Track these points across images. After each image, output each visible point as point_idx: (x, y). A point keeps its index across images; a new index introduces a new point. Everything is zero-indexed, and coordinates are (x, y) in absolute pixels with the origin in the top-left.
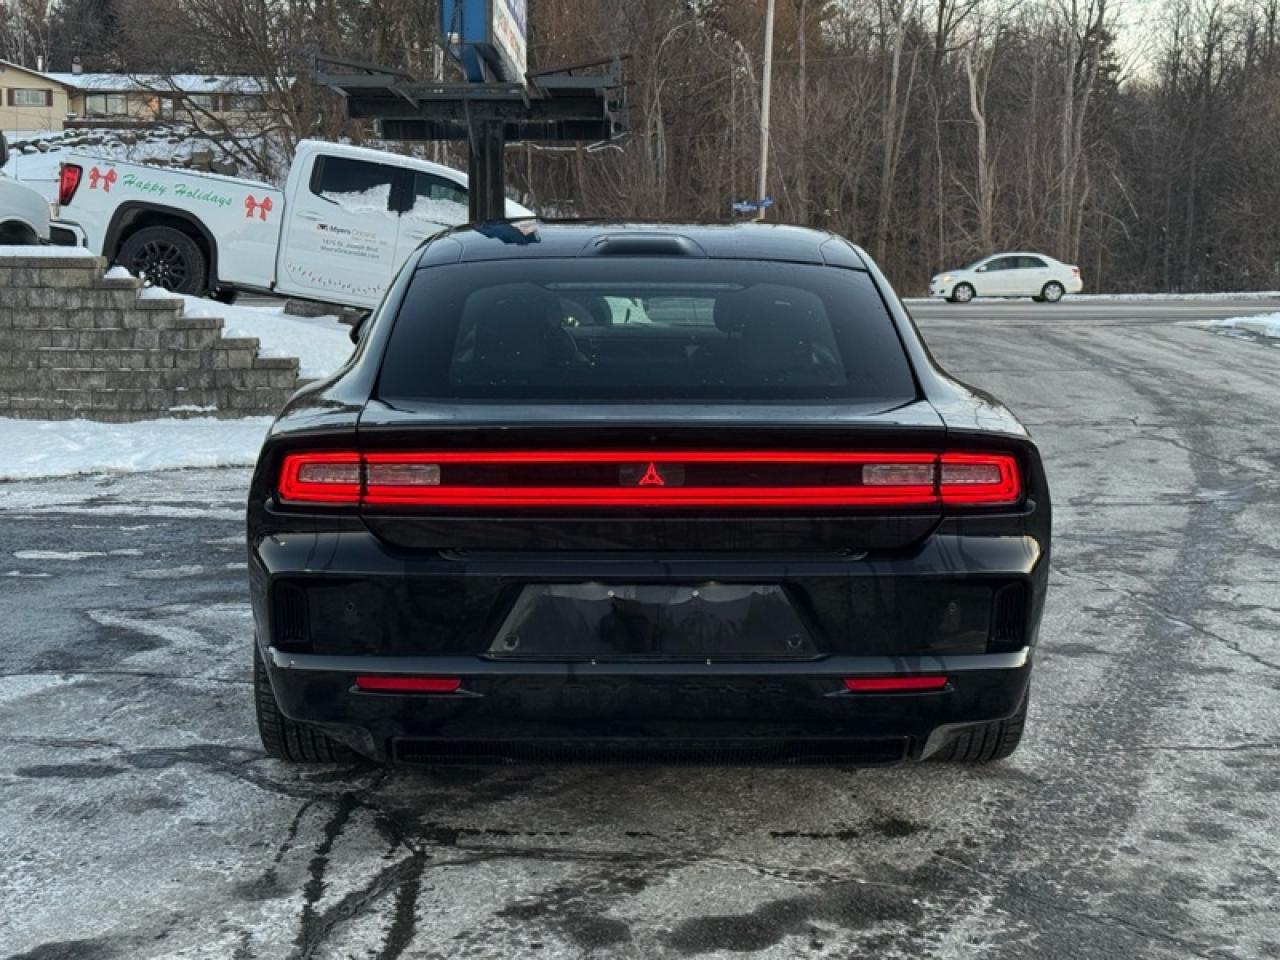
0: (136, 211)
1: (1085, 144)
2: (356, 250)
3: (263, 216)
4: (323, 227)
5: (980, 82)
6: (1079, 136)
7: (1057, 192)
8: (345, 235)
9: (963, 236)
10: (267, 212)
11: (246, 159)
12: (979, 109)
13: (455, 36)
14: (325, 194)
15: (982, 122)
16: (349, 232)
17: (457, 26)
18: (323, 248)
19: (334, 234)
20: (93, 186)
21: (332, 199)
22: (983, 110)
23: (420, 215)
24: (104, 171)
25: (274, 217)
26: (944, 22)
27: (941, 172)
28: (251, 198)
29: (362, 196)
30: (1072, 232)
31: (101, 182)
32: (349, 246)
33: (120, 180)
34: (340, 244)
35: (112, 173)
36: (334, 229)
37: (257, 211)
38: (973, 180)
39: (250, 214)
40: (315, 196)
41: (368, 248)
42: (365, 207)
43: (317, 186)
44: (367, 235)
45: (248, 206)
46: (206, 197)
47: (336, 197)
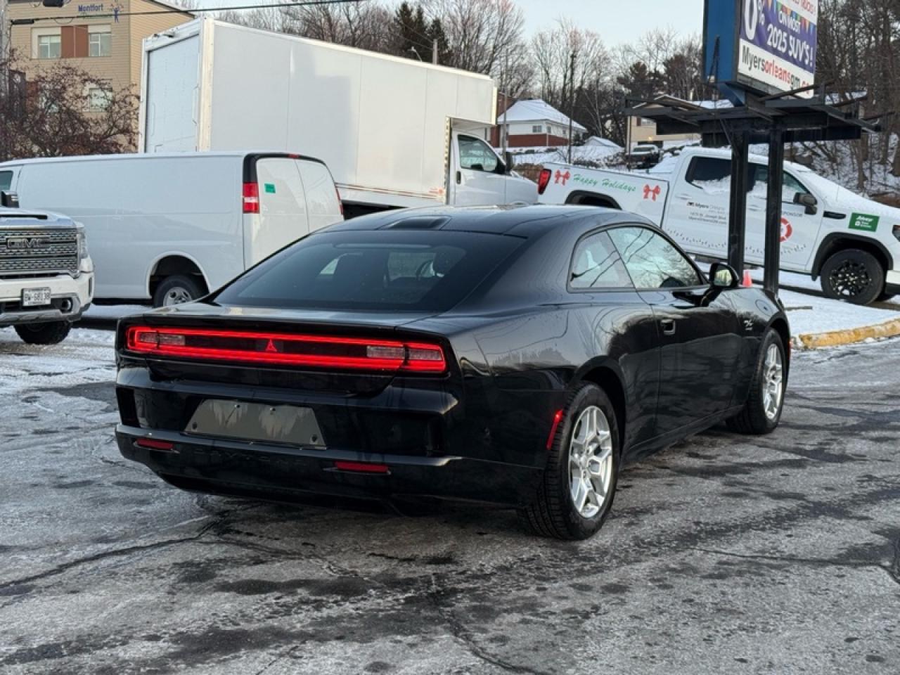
0: (580, 196)
2: (711, 219)
3: (654, 198)
4: (691, 204)
8: (705, 209)
10: (657, 195)
11: (820, 152)
13: (713, 78)
14: (695, 182)
16: (707, 207)
17: (714, 71)
18: (691, 218)
19: (698, 208)
20: (556, 182)
21: (699, 185)
23: (757, 194)
24: (563, 172)
25: (660, 198)
28: (647, 187)
29: (719, 183)
31: (561, 179)
32: (707, 216)
33: (572, 177)
34: (701, 215)
35: (567, 173)
36: (697, 205)
37: (651, 194)
39: (646, 197)
40: (688, 184)
41: (720, 218)
42: (719, 190)
43: (690, 177)
44: (719, 209)
45: (645, 191)
46: (620, 187)
47: (701, 184)
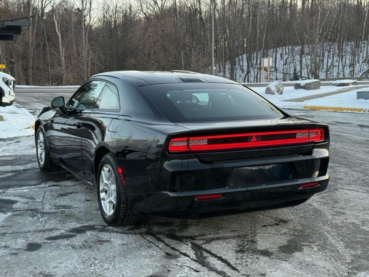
1: (89, 43)
5: (58, 23)
6: (87, 40)
7: (83, 56)
9: (58, 68)
12: (58, 31)
15: (59, 35)
22: (60, 31)
26: (43, 5)
27: (48, 49)
30: (88, 67)
38: (58, 52)
